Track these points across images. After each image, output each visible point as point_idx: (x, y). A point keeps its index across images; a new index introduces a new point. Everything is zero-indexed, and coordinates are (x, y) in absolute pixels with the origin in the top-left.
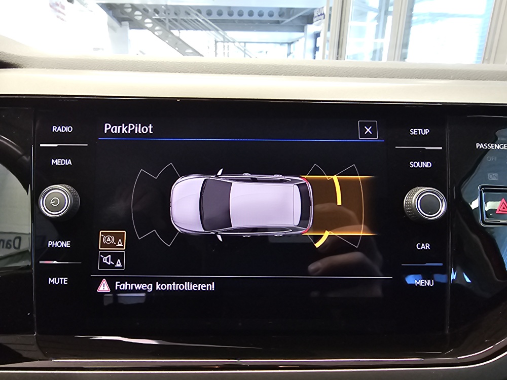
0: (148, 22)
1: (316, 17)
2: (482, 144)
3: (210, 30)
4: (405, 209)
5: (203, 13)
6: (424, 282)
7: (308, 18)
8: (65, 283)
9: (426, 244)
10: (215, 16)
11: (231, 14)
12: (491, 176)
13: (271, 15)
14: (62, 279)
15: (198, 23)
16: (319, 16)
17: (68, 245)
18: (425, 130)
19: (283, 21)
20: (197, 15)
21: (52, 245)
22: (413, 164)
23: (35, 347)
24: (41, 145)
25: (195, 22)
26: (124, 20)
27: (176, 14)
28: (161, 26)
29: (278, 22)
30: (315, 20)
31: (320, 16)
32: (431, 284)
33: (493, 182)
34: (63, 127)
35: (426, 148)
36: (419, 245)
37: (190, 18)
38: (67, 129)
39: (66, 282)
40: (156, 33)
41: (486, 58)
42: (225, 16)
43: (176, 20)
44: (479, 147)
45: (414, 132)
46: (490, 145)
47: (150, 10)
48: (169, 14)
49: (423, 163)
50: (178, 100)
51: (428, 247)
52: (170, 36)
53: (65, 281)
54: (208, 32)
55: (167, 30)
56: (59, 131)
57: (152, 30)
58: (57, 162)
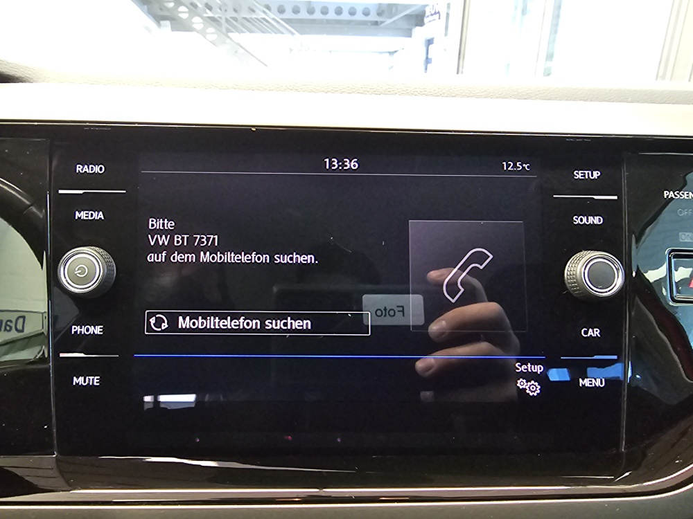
0: (197, 22)
1: (428, 16)
2: (672, 192)
3: (282, 33)
4: (566, 282)
5: (272, 9)
6: (591, 381)
7: (418, 19)
8: (95, 384)
9: (595, 330)
10: (289, 14)
11: (311, 11)
12: (683, 237)
13: (366, 13)
14: (91, 378)
15: (265, 22)
16: (432, 15)
17: (100, 332)
18: (595, 173)
19: (382, 22)
20: (264, 12)
21: (77, 331)
22: (577, 219)
23: (55, 473)
24: (60, 192)
25: (261, 22)
26: (164, 18)
27: (235, 11)
28: (214, 27)
29: (376, 23)
30: (426, 20)
31: (434, 16)
32: (601, 383)
33: (686, 244)
34: (90, 166)
35: (596, 197)
36: (585, 331)
37: (254, 16)
38: (97, 169)
39: (97, 383)
40: (207, 36)
41: (661, 74)
42: (304, 15)
43: (235, 19)
44: (668, 196)
45: (579, 175)
46: (683, 194)
47: (199, 5)
48: (226, 11)
49: (591, 218)
50: (254, 129)
51: (597, 333)
52: (228, 41)
53: (96, 381)
54: (280, 35)
55: (224, 34)
56: (86, 172)
57: (203, 33)
58: (83, 215)
